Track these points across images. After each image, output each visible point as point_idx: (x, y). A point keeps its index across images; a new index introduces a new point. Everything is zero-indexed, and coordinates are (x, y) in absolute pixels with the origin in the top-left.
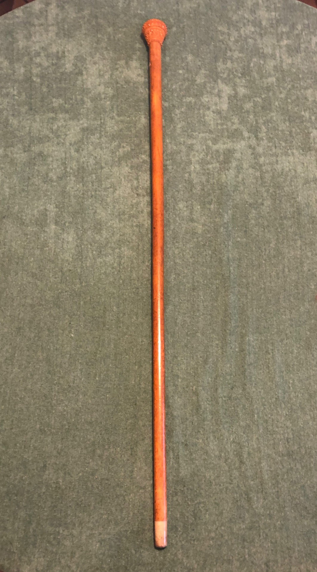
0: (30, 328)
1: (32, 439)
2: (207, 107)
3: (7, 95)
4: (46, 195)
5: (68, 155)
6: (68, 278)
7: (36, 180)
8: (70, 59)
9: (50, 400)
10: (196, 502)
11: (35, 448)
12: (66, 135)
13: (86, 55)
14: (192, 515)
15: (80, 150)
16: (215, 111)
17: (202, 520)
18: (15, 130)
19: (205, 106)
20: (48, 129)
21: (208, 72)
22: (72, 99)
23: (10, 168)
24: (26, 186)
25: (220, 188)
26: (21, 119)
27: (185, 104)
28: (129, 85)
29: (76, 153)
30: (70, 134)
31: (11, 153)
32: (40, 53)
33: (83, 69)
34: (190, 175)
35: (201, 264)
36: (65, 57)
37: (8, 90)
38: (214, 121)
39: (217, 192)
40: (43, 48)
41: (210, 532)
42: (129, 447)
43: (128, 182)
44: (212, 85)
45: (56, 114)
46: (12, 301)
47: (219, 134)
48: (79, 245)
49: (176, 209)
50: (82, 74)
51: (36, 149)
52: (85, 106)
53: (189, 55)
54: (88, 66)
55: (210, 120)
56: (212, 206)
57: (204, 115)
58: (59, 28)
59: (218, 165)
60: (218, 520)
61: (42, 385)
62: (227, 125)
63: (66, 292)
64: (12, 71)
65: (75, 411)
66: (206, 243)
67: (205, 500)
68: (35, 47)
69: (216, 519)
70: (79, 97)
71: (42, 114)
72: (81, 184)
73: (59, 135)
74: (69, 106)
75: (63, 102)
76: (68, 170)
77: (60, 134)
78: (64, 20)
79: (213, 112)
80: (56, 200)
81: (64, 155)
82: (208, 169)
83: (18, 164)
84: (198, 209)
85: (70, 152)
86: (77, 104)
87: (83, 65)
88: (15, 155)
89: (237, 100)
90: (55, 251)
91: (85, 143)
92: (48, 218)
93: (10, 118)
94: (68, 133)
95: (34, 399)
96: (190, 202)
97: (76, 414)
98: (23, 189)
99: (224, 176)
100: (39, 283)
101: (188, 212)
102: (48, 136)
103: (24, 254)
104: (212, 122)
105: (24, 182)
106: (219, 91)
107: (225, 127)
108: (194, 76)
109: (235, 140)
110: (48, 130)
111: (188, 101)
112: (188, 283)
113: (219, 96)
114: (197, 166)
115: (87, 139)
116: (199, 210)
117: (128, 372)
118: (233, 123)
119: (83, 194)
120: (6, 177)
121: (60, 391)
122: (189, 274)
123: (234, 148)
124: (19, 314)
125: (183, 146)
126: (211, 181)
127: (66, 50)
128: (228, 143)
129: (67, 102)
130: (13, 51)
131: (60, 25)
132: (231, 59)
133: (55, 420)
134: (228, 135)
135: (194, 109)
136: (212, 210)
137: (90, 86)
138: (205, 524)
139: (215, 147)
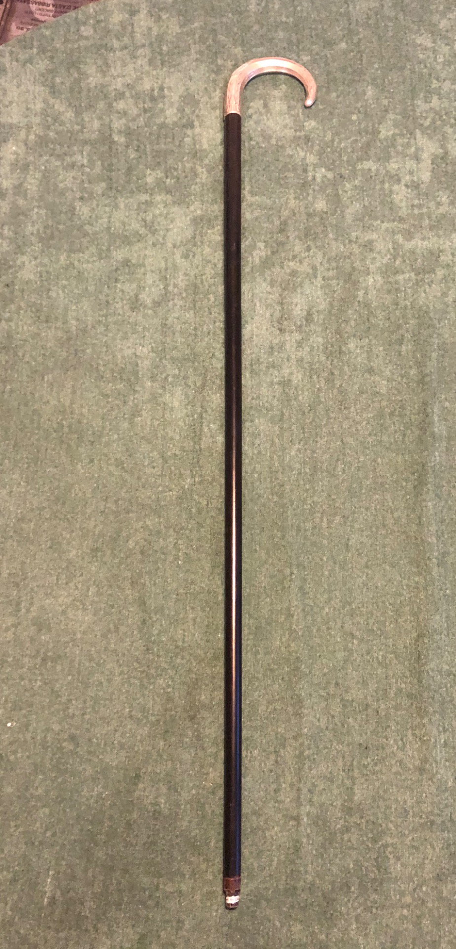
0: (113, 549)
1: (116, 730)
2: (396, 178)
3: (73, 165)
4: (135, 331)
5: (170, 265)
6: (173, 468)
7: (121, 307)
8: (172, 100)
9: (146, 669)
10: (380, 843)
11: (121, 746)
12: (168, 230)
13: (198, 94)
14: (374, 866)
15: (191, 256)
16: (409, 184)
17: (391, 873)
18: (85, 224)
19: (393, 177)
20: (137, 219)
21: (399, 117)
22: (176, 169)
23: (76, 286)
24: (103, 316)
25: (417, 316)
26: (94, 205)
27: (359, 173)
28: (269, 142)
29: (183, 260)
30: (174, 228)
31: (79, 261)
32: (124, 93)
33: (194, 118)
34: (366, 293)
35: (388, 446)
36: (164, 97)
37: (73, 159)
38: (406, 201)
39: (411, 322)
40: (128, 85)
41: (402, 894)
42: (272, 749)
43: (267, 308)
44: (406, 141)
45: (152, 195)
46: (85, 505)
47: (416, 223)
48: (190, 413)
49: (345, 353)
50: (192, 126)
51: (119, 255)
52: (198, 180)
53: (369, 88)
54: (202, 112)
55: (401, 200)
56: (404, 348)
57: (391, 191)
58: (153, 52)
59: (412, 275)
60: (416, 875)
61: (133, 642)
62: (428, 207)
63: (170, 491)
64: (80, 127)
65: (185, 687)
66: (395, 410)
67: (396, 840)
68: (116, 85)
69: (413, 872)
70: (187, 165)
71: (129, 195)
72: (192, 312)
73: (156, 230)
74: (172, 181)
75: (163, 175)
76: (170, 288)
77: (158, 228)
78: (160, 38)
79: (407, 186)
80: (151, 338)
81: (163, 265)
82: (397, 282)
83: (90, 280)
84: (379, 351)
85: (173, 259)
86: (186, 177)
87: (194, 111)
88: (85, 266)
89: (447, 164)
90: (151, 425)
91: (199, 243)
92: (140, 369)
93: (78, 204)
94: (171, 226)
95: (120, 666)
96: (367, 340)
97: (187, 693)
98: (99, 321)
99: (423, 295)
100: (127, 476)
101: (364, 355)
102: (137, 232)
103: (103, 427)
104: (403, 204)
105: (100, 310)
106: (417, 149)
107: (425, 210)
108: (376, 125)
109: (441, 232)
110: (138, 223)
111: (366, 167)
112: (366, 478)
113: (417, 158)
114: (379, 278)
115: (202, 236)
116: (382, 353)
117: (270, 624)
118: (439, 204)
119: (196, 329)
120: (71, 302)
121: (162, 653)
122: (368, 463)
123: (439, 248)
124: (95, 527)
125: (354, 245)
126: (402, 303)
127: (165, 86)
128: (429, 238)
129: (169, 174)
130: (80, 93)
131: (155, 45)
132: (438, 92)
133: (154, 700)
134: (429, 224)
135: (375, 181)
136: (403, 353)
137: (205, 146)
138: (396, 880)
139: (408, 245)
